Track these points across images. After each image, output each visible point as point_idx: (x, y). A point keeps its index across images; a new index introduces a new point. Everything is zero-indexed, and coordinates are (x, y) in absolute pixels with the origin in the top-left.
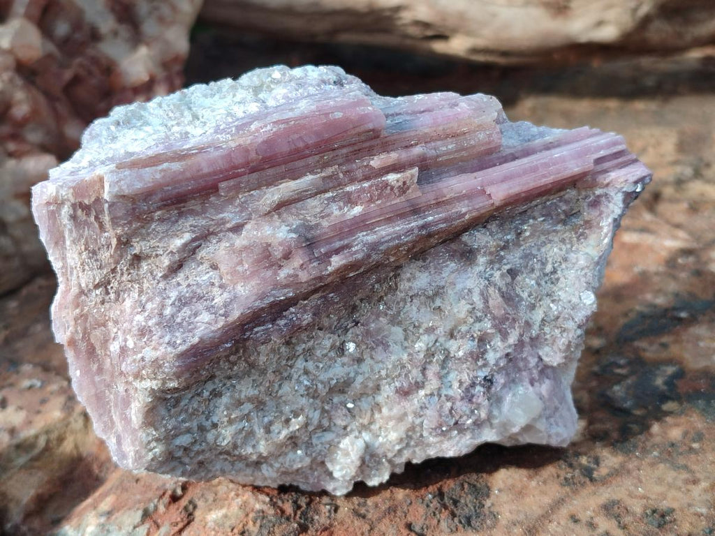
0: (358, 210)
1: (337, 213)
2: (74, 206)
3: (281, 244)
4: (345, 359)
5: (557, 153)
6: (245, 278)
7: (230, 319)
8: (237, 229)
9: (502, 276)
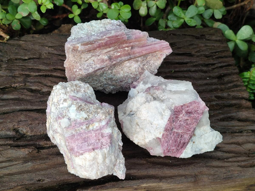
0: (119, 54)
1: (116, 54)
2: (72, 49)
3: (106, 59)
4: (112, 75)
5: (156, 46)
6: (99, 64)
7: (95, 70)
8: (99, 56)
9: (142, 65)
